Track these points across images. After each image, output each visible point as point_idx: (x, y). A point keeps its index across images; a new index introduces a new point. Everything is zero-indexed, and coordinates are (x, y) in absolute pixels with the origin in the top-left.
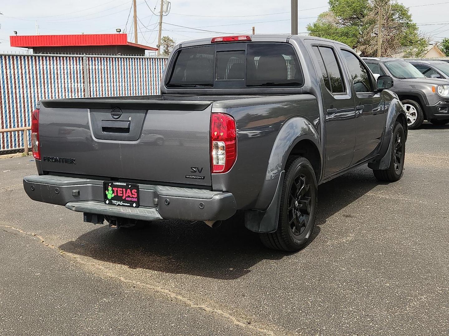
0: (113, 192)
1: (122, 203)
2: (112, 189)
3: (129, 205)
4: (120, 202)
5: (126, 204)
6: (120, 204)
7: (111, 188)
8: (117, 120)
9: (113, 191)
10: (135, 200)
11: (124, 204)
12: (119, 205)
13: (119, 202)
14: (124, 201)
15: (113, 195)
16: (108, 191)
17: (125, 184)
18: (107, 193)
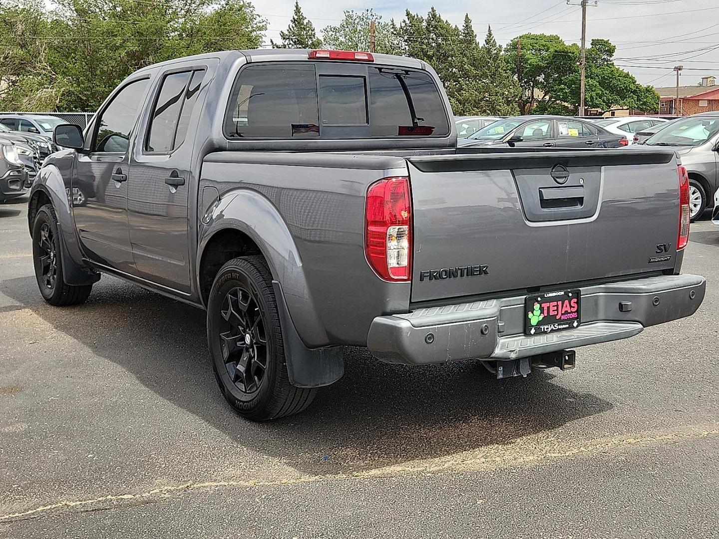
0: (542, 312)
1: (557, 327)
2: (541, 306)
3: (568, 326)
4: (554, 325)
5: (564, 326)
6: (554, 329)
7: (539, 305)
8: (563, 185)
9: (542, 309)
10: (573, 316)
11: (561, 327)
12: (552, 331)
13: (552, 326)
14: (560, 322)
15: (541, 318)
16: (533, 313)
17: (562, 293)
18: (530, 315)
